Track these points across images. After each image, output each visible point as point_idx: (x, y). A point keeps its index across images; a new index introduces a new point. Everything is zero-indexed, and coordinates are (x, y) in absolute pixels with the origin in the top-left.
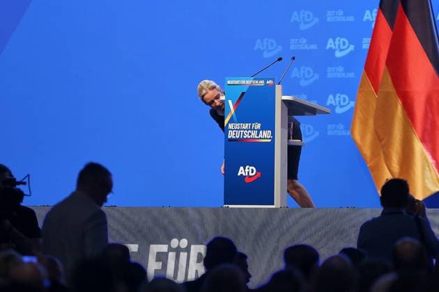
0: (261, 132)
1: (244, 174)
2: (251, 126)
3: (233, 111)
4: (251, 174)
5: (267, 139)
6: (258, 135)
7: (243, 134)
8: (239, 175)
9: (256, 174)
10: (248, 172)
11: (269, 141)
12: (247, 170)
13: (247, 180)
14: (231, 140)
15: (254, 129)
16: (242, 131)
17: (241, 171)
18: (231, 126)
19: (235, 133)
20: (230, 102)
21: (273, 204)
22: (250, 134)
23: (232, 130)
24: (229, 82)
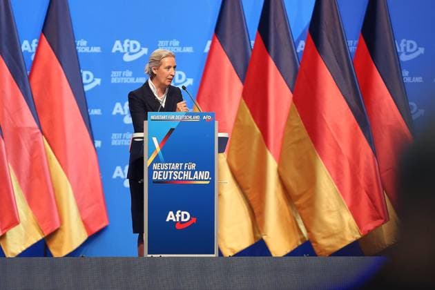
0: (196, 172)
1: (174, 220)
2: (183, 166)
3: (158, 149)
4: (183, 220)
5: (204, 180)
6: (192, 176)
7: (173, 175)
8: (168, 220)
9: (190, 219)
10: (180, 218)
11: (208, 182)
12: (178, 215)
13: (178, 227)
14: (157, 182)
15: (187, 170)
16: (171, 172)
17: (171, 216)
18: (155, 166)
19: (162, 174)
20: (155, 139)
21: (214, 253)
22: (182, 175)
23: (158, 171)
24: (152, 117)
